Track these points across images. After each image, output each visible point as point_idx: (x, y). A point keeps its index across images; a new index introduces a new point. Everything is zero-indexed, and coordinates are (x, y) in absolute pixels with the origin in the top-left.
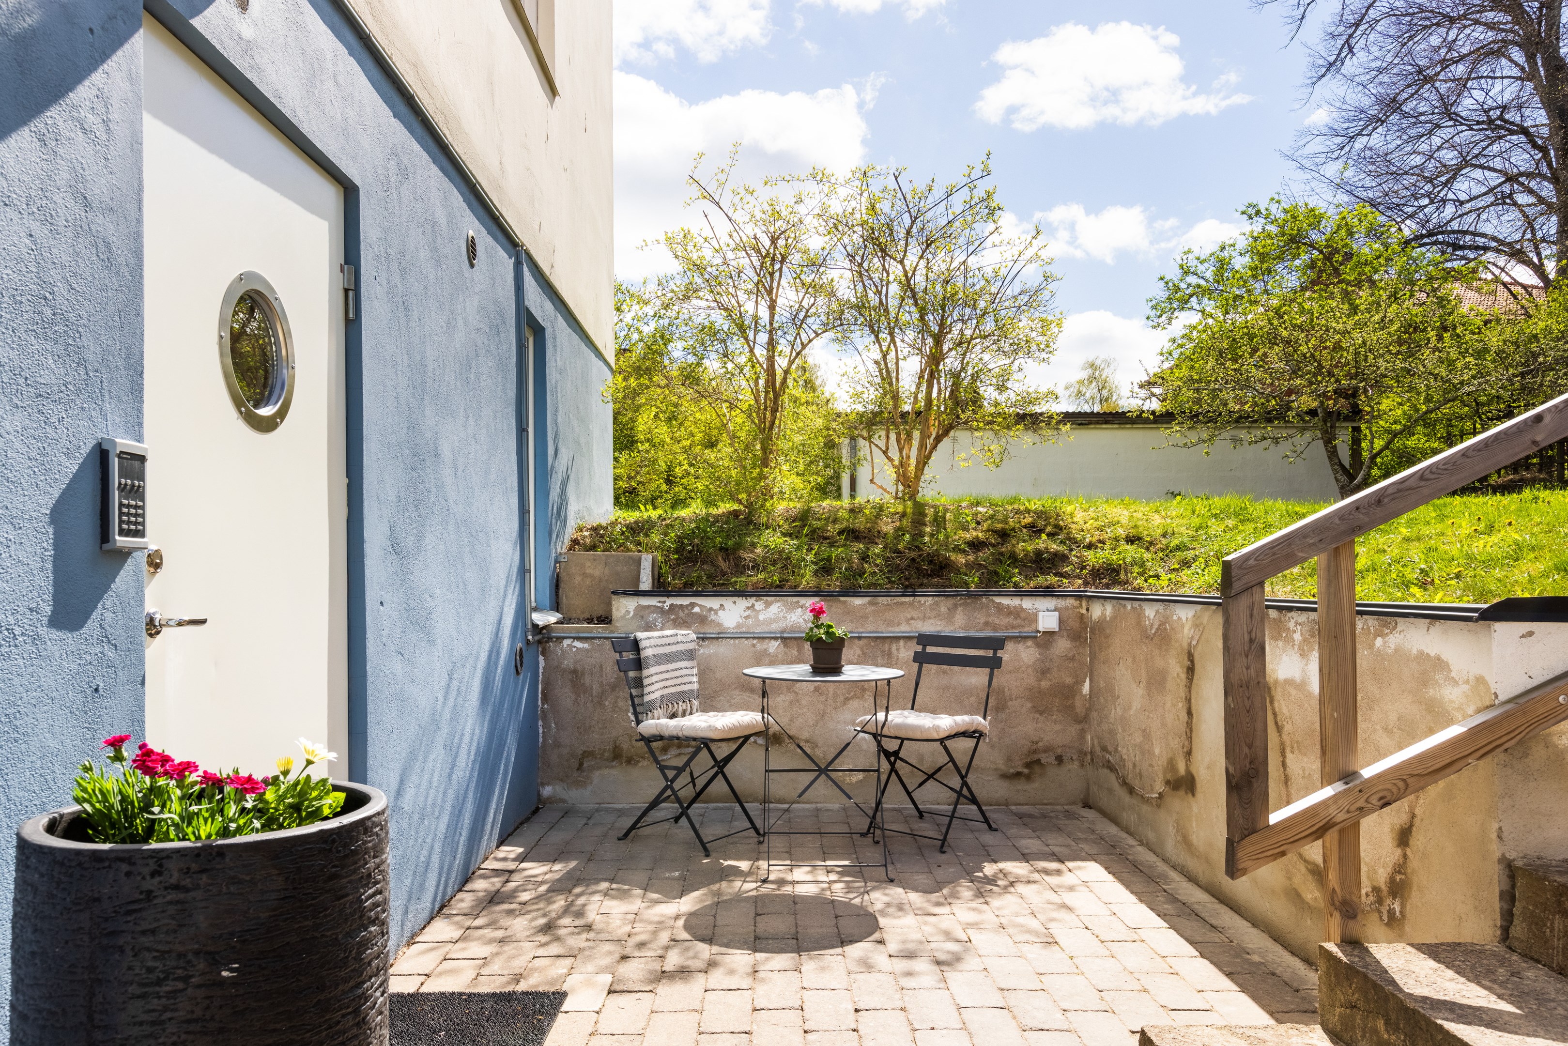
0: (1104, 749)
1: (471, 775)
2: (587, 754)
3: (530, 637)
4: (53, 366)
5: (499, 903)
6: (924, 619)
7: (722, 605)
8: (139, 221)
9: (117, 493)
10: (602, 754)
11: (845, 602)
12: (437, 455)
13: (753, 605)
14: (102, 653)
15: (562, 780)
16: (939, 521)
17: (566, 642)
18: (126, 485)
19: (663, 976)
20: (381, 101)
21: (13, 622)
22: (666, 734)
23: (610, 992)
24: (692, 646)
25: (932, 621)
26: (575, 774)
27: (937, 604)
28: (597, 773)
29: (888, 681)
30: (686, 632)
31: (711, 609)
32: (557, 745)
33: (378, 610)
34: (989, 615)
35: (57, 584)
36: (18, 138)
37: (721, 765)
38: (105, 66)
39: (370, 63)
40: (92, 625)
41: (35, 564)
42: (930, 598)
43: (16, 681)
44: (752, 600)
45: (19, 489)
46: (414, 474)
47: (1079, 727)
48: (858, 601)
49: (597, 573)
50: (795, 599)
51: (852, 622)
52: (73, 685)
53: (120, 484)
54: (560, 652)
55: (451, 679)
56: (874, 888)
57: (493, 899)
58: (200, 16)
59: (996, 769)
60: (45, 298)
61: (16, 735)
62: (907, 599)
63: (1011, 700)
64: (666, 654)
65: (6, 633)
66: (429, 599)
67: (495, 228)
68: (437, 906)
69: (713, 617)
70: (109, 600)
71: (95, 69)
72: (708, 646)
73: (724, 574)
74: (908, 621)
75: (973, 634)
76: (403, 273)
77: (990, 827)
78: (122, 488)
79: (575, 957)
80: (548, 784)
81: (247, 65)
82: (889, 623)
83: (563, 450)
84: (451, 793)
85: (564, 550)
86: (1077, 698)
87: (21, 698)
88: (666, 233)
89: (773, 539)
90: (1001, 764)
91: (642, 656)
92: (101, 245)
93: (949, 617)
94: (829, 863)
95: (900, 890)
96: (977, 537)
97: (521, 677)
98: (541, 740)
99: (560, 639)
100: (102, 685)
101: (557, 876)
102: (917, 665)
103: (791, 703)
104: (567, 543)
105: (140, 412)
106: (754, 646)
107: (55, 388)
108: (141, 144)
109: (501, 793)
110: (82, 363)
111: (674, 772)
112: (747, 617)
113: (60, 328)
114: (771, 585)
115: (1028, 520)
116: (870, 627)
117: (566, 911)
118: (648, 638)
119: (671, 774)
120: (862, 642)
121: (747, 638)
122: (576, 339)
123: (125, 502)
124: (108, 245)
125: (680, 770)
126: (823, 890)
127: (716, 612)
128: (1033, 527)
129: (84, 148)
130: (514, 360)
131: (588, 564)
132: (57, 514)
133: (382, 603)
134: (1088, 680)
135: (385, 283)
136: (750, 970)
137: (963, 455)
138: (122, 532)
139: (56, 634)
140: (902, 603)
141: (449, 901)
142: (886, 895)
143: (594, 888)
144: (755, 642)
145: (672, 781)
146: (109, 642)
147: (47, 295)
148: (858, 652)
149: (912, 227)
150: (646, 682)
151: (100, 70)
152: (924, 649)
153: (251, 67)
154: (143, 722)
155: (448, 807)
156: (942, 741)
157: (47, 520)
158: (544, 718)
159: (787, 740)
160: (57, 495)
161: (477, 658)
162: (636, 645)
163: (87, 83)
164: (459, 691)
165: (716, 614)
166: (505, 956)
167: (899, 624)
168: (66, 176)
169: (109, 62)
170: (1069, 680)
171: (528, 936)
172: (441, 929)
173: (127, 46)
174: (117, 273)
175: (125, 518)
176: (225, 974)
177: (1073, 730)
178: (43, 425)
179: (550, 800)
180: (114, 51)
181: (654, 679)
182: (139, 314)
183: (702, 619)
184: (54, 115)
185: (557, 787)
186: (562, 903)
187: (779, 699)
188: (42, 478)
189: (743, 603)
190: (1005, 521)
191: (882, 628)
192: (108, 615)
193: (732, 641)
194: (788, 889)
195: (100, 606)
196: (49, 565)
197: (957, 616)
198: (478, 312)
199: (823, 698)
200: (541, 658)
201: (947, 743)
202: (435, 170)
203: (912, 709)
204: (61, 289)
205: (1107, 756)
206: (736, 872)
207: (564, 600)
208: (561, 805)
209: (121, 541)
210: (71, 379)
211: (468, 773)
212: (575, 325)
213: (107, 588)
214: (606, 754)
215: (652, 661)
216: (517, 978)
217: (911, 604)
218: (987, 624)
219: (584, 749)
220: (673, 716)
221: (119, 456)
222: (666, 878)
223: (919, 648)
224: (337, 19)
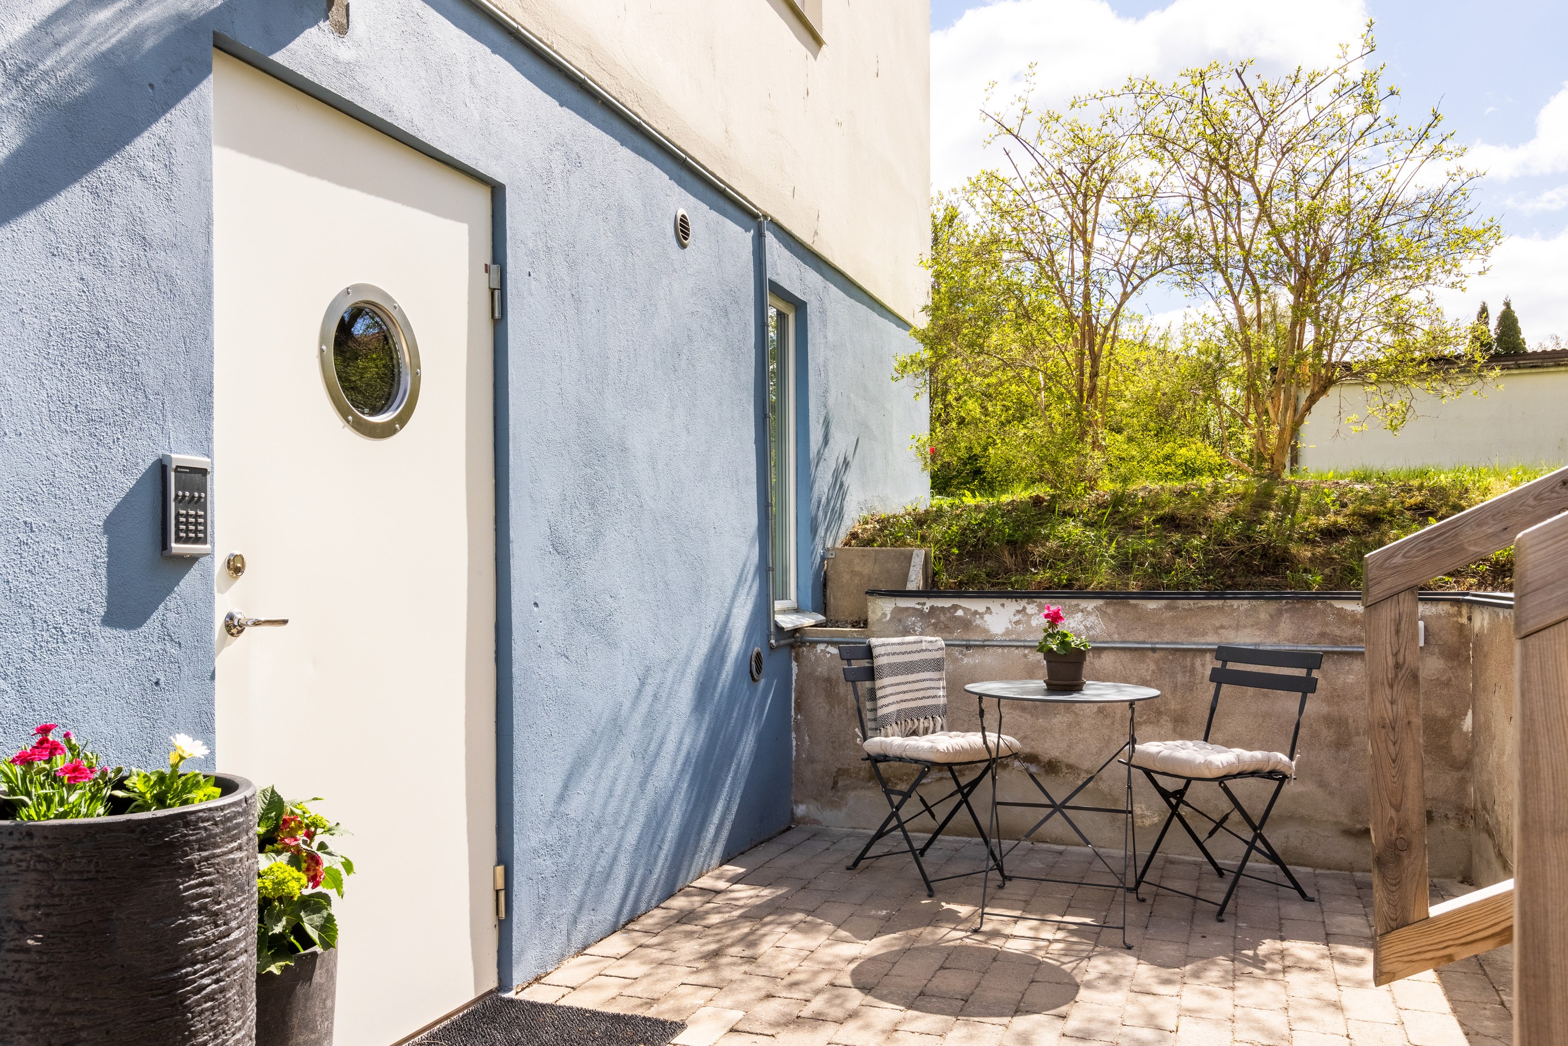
0: (1484, 807)
1: (676, 787)
2: (842, 772)
3: (773, 641)
4: (107, 393)
5: (685, 923)
6: (1237, 628)
7: (988, 608)
8: (208, 252)
9: (173, 504)
10: (858, 773)
11: (1135, 606)
12: (624, 450)
13: (1024, 608)
14: (164, 650)
15: (816, 799)
16: (1289, 505)
17: (820, 647)
18: (184, 496)
19: (797, 1021)
20: (540, 92)
21: (61, 621)
22: (891, 753)
23: (732, 1030)
24: (938, 655)
25: (1248, 630)
26: (830, 794)
27: (1254, 609)
28: (852, 794)
29: (1132, 703)
30: (933, 639)
31: (976, 612)
32: (811, 760)
33: (531, 611)
34: (1327, 624)
35: (111, 587)
36: (68, 195)
37: (965, 792)
38: (168, 115)
39: (524, 57)
40: (153, 624)
41: (87, 570)
42: (1246, 602)
43: (64, 673)
44: (1023, 603)
45: (68, 504)
46: (589, 471)
47: (1457, 775)
48: (1152, 605)
49: (866, 571)
50: (1074, 602)
51: (1144, 630)
52: (129, 678)
53: (177, 496)
54: (813, 658)
55: (643, 684)
56: (1101, 954)
57: (685, 917)
58: (284, 50)
59: (1336, 823)
60: (98, 333)
61: (64, 721)
62: (1215, 603)
63: (1358, 734)
64: (905, 663)
65: (54, 631)
66: (609, 600)
67: (721, 202)
68: (623, 920)
69: (978, 622)
70: (171, 602)
71: (156, 120)
72: (973, 655)
73: (1007, 571)
74: (1216, 630)
75: (1303, 647)
76: (572, 266)
77: (1303, 895)
78: (179, 500)
79: (721, 989)
80: (802, 802)
81: (345, 87)
82: (1191, 633)
83: (836, 434)
84: (644, 806)
85: (839, 545)
86: (1455, 736)
87: (70, 689)
88: (969, 179)
89: (1072, 529)
90: (1345, 819)
91: (875, 665)
92: (162, 280)
93: (1272, 626)
94: (1067, 919)
95: (1132, 960)
96: (1335, 523)
97: (762, 683)
98: (794, 753)
99: (813, 644)
100: (162, 679)
101: (758, 901)
102: (1214, 684)
103: (1070, 725)
104: (843, 536)
105: (208, 429)
106: (1025, 656)
107: (110, 413)
108: (211, 181)
109: (727, 808)
110: (140, 388)
111: (900, 798)
112: (1017, 623)
113: (115, 359)
114: (1059, 585)
115: (1418, 499)
116: (1168, 637)
117: (742, 939)
118: (883, 645)
119: (896, 799)
120: (1156, 655)
121: (1017, 647)
122: (862, 310)
123: (183, 512)
124: (170, 278)
125: (906, 796)
126: (1038, 948)
127: (982, 615)
128: (1422, 508)
129: (143, 193)
130: (752, 341)
131: (857, 561)
132: (111, 525)
133: (536, 604)
134: (1470, 712)
135: (544, 278)
136: (889, 1027)
137: (1354, 417)
138: (178, 540)
139: (109, 631)
140: (1209, 608)
141: (639, 917)
142: (1109, 963)
143: (783, 919)
144: (1026, 651)
145: (898, 808)
146: (172, 640)
147: (101, 330)
148: (1152, 666)
149: (1263, 133)
150: (879, 693)
151: (162, 120)
152: (1224, 665)
153: (352, 88)
154: (213, 715)
155: (640, 818)
156: (1221, 780)
157: (100, 530)
158: (798, 730)
159: (1065, 770)
160: (111, 507)
161: (687, 660)
162: (868, 652)
163: (146, 134)
164: (656, 697)
165: (982, 618)
166: (655, 978)
167: (1204, 634)
168: (122, 221)
169: (173, 111)
170: (1442, 712)
171: (689, 961)
172: (617, 944)
173: (194, 95)
174: (182, 303)
175: (182, 527)
176: (30, 942)
177: (1449, 778)
178: (95, 446)
179: (803, 820)
180: (178, 100)
181: (889, 690)
182: (208, 337)
183: (966, 624)
184: (110, 169)
185: (811, 807)
186: (746, 930)
187: (1055, 721)
188: (95, 493)
189: (1012, 606)
190: (1383, 502)
191: (1183, 637)
192: (171, 616)
193: (1000, 650)
194: (996, 944)
195: (161, 607)
196: (103, 571)
197: (1282, 625)
198: (694, 294)
199: (1108, 722)
200: (794, 664)
201: (1229, 783)
202: (625, 153)
203: (1206, 739)
204: (117, 323)
205: (1487, 816)
206: (953, 918)
207: (831, 601)
208: (815, 826)
209: (176, 547)
210: (127, 403)
211: (671, 784)
212: (860, 294)
213: (170, 590)
214: (862, 774)
215: (886, 671)
216: (651, 1002)
217: (1221, 609)
218: (1323, 635)
219: (839, 766)
220: (914, 733)
221: (176, 471)
222: (872, 917)
223: (1218, 664)
224: (475, 20)
